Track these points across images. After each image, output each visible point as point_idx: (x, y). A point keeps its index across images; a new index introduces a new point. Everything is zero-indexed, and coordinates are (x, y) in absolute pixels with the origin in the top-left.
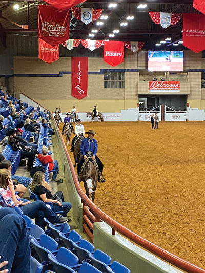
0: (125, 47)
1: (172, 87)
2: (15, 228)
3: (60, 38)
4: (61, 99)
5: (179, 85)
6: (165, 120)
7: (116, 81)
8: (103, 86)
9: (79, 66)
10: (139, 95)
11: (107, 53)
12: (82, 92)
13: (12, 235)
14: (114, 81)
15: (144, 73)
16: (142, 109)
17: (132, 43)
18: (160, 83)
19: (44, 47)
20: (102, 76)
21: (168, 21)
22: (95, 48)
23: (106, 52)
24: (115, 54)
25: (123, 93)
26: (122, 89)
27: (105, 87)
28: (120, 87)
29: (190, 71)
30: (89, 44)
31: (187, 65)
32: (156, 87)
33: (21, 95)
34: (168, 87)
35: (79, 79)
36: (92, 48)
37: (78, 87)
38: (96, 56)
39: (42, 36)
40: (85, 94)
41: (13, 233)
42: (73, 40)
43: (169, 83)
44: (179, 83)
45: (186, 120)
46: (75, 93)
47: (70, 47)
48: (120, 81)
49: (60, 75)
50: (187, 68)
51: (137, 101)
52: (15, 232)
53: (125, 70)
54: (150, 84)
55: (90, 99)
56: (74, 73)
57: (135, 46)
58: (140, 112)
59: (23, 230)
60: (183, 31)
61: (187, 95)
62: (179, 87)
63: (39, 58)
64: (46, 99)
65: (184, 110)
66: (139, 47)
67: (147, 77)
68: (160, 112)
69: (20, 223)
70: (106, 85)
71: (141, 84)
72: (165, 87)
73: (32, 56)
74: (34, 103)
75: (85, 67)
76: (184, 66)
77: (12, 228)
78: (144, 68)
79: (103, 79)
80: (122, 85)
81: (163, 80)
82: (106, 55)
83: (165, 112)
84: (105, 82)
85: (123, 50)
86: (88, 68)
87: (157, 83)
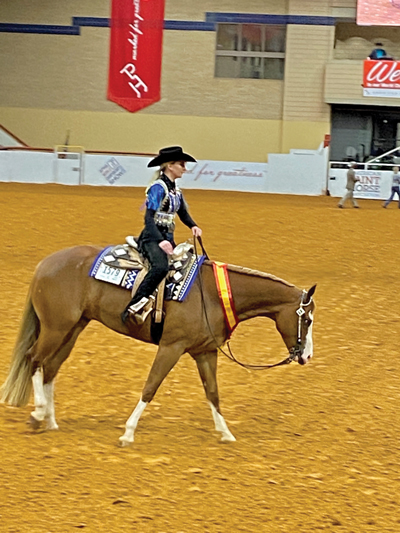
4: (74, 109)
7: (256, 55)
8: (212, 71)
12: (141, 89)
14: (251, 55)
20: (210, 37)
25: (277, 97)
26: (273, 84)
35: (134, 43)
37: (129, 70)
40: (153, 94)
46: (119, 91)
48: (270, 55)
49: (73, 30)
51: (326, 128)
53: (287, 20)
56: (119, 24)
58: (332, 166)
67: (357, 44)
70: (221, 68)
75: (154, 5)
79: (213, 46)
80: (275, 69)
86: (166, 9)
87: (390, 66)
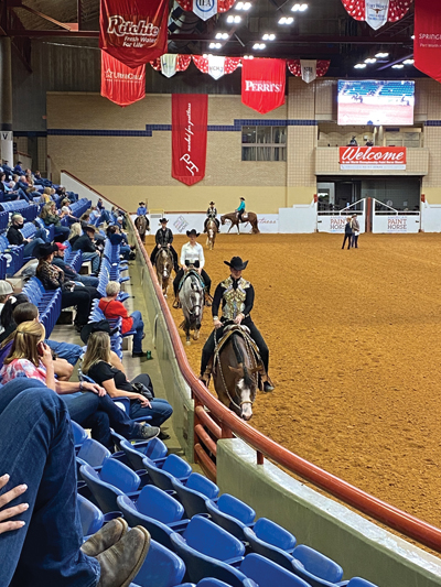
0: (288, 72)
1: (390, 160)
2: (43, 418)
3: (146, 49)
4: (150, 185)
5: (404, 155)
6: (374, 231)
7: (268, 145)
8: (240, 157)
9: (189, 112)
10: (318, 176)
11: (249, 85)
12: (194, 170)
13: (36, 433)
14: (264, 145)
15: (329, 128)
16: (323, 206)
17: (304, 63)
18: (363, 150)
19: (112, 70)
20: (238, 135)
21: (381, 13)
22: (222, 74)
23: (247, 82)
24: (266, 87)
25: (283, 172)
26: (280, 164)
27: (244, 159)
28: (278, 160)
29: (430, 123)
30: (210, 65)
31: (422, 111)
32: (355, 160)
33: (63, 175)
34: (381, 160)
35: (189, 140)
36: (216, 74)
37: (186, 158)
38: (224, 91)
39: (108, 45)
40: (201, 175)
41: (39, 429)
42: (175, 56)
43: (383, 151)
44: (404, 151)
45: (420, 231)
46: (180, 172)
47: (169, 72)
48: (277, 145)
49: (148, 132)
50: (423, 119)
51: (313, 190)
52: (42, 426)
53: (287, 123)
54: (342, 151)
55: (212, 184)
56: (177, 128)
57: (310, 70)
58: (319, 214)
59: (59, 424)
60: (413, 37)
61: (421, 177)
62: (403, 160)
63: (102, 94)
64: (117, 184)
65: (415, 208)
66: (318, 72)
67: (335, 137)
68: (364, 212)
69: (54, 408)
70: (246, 155)
71: (321, 152)
72: (373, 160)
73: (87, 91)
74: (91, 192)
75: (201, 115)
76: (416, 114)
77: (37, 418)
78: (328, 118)
79: (240, 141)
80: (280, 155)
81: (369, 144)
82: (247, 89)
83: (374, 212)
84: (245, 149)
85: (283, 78)
86: (209, 118)
87: (356, 150)
